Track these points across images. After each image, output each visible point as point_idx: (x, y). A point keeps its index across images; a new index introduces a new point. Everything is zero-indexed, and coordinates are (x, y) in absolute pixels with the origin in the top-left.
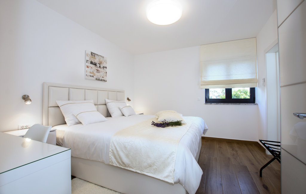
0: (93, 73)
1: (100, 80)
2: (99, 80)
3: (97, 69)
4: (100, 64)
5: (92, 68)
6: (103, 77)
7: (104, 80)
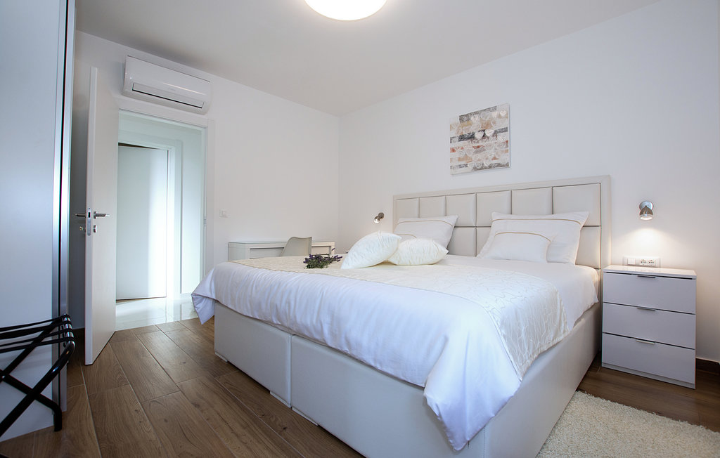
0: (466, 157)
1: (486, 168)
2: (483, 168)
3: (477, 145)
4: (484, 131)
5: (462, 148)
6: (495, 158)
7: (499, 165)
